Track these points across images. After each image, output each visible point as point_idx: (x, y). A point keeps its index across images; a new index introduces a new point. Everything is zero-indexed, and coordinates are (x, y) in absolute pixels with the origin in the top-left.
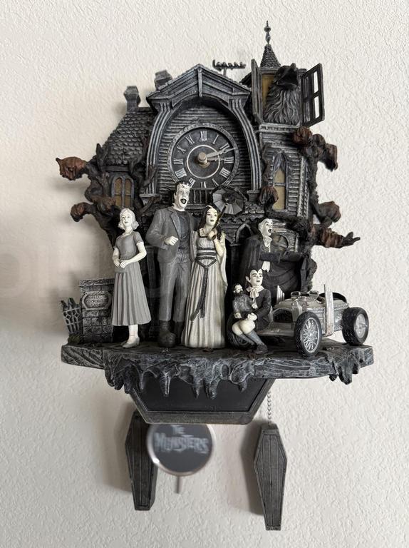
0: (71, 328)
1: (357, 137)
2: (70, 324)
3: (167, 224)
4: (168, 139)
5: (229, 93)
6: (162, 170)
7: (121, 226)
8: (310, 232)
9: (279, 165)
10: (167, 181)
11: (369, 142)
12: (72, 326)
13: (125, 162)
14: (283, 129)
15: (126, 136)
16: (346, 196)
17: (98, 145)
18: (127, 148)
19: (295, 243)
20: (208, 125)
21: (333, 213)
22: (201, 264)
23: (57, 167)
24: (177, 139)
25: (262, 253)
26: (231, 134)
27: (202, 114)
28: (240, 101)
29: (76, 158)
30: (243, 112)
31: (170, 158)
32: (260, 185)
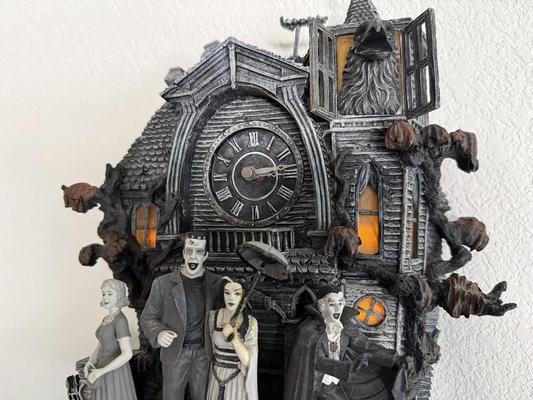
1: (517, 104)
4: (202, 149)
5: (276, 77)
6: (196, 192)
9: (367, 181)
10: (204, 207)
13: (143, 186)
14: (372, 122)
15: (149, 147)
16: (499, 200)
17: (108, 166)
18: (147, 165)
19: (397, 312)
20: (257, 124)
21: (474, 238)
24: (216, 147)
25: (319, 359)
26: (292, 136)
27: (249, 108)
28: (294, 89)
29: (85, 184)
30: (301, 105)
31: (206, 175)
32: (330, 222)
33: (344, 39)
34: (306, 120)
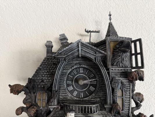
1: (148, 59)
5: (95, 54)
6: (61, 88)
9: (120, 87)
10: (64, 93)
11: (153, 61)
13: (42, 86)
14: (122, 69)
17: (29, 78)
18: (44, 78)
20: (84, 66)
21: (141, 99)
23: (9, 88)
24: (69, 72)
26: (95, 71)
27: (80, 61)
28: (100, 58)
30: (102, 63)
31: (65, 82)
32: (112, 102)
33: (112, 42)
34: (104, 68)
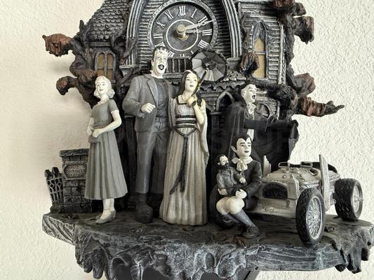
0: (54, 196)
2: (53, 192)
3: (143, 91)
4: (147, 15)
6: (142, 44)
7: (96, 94)
8: (293, 99)
9: (258, 34)
10: (148, 54)
12: (55, 194)
13: (107, 37)
15: (109, 14)
17: (82, 22)
18: (109, 24)
19: (276, 112)
21: (308, 84)
22: (179, 133)
23: (43, 42)
24: (157, 14)
25: (246, 120)
26: (210, 7)
29: (61, 35)
31: (150, 33)
32: (241, 52)
